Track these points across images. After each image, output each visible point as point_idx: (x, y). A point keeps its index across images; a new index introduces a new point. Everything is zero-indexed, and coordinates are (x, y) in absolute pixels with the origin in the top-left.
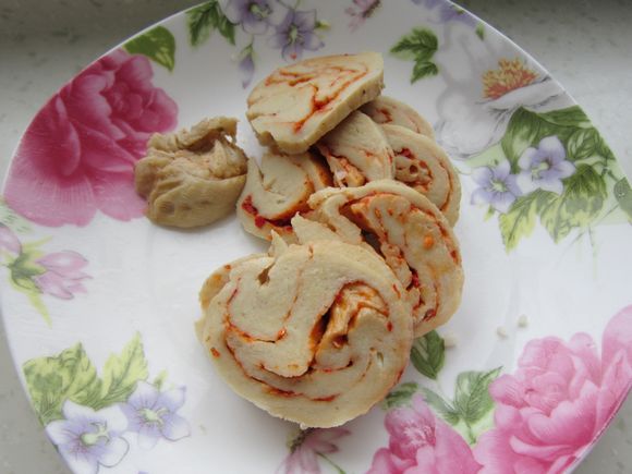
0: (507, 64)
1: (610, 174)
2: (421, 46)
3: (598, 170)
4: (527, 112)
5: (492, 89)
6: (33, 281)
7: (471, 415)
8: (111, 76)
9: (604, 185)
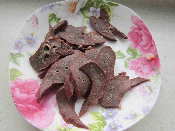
0: (70, 5)
1: (105, 3)
2: (53, 18)
3: (103, 5)
4: (82, 8)
5: (72, 11)
6: (67, 129)
7: (136, 54)
8: (17, 89)
9: (106, 6)
